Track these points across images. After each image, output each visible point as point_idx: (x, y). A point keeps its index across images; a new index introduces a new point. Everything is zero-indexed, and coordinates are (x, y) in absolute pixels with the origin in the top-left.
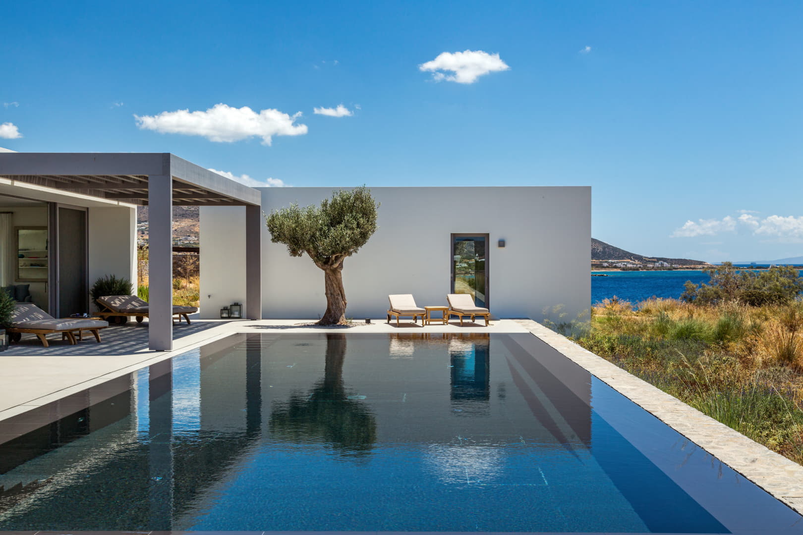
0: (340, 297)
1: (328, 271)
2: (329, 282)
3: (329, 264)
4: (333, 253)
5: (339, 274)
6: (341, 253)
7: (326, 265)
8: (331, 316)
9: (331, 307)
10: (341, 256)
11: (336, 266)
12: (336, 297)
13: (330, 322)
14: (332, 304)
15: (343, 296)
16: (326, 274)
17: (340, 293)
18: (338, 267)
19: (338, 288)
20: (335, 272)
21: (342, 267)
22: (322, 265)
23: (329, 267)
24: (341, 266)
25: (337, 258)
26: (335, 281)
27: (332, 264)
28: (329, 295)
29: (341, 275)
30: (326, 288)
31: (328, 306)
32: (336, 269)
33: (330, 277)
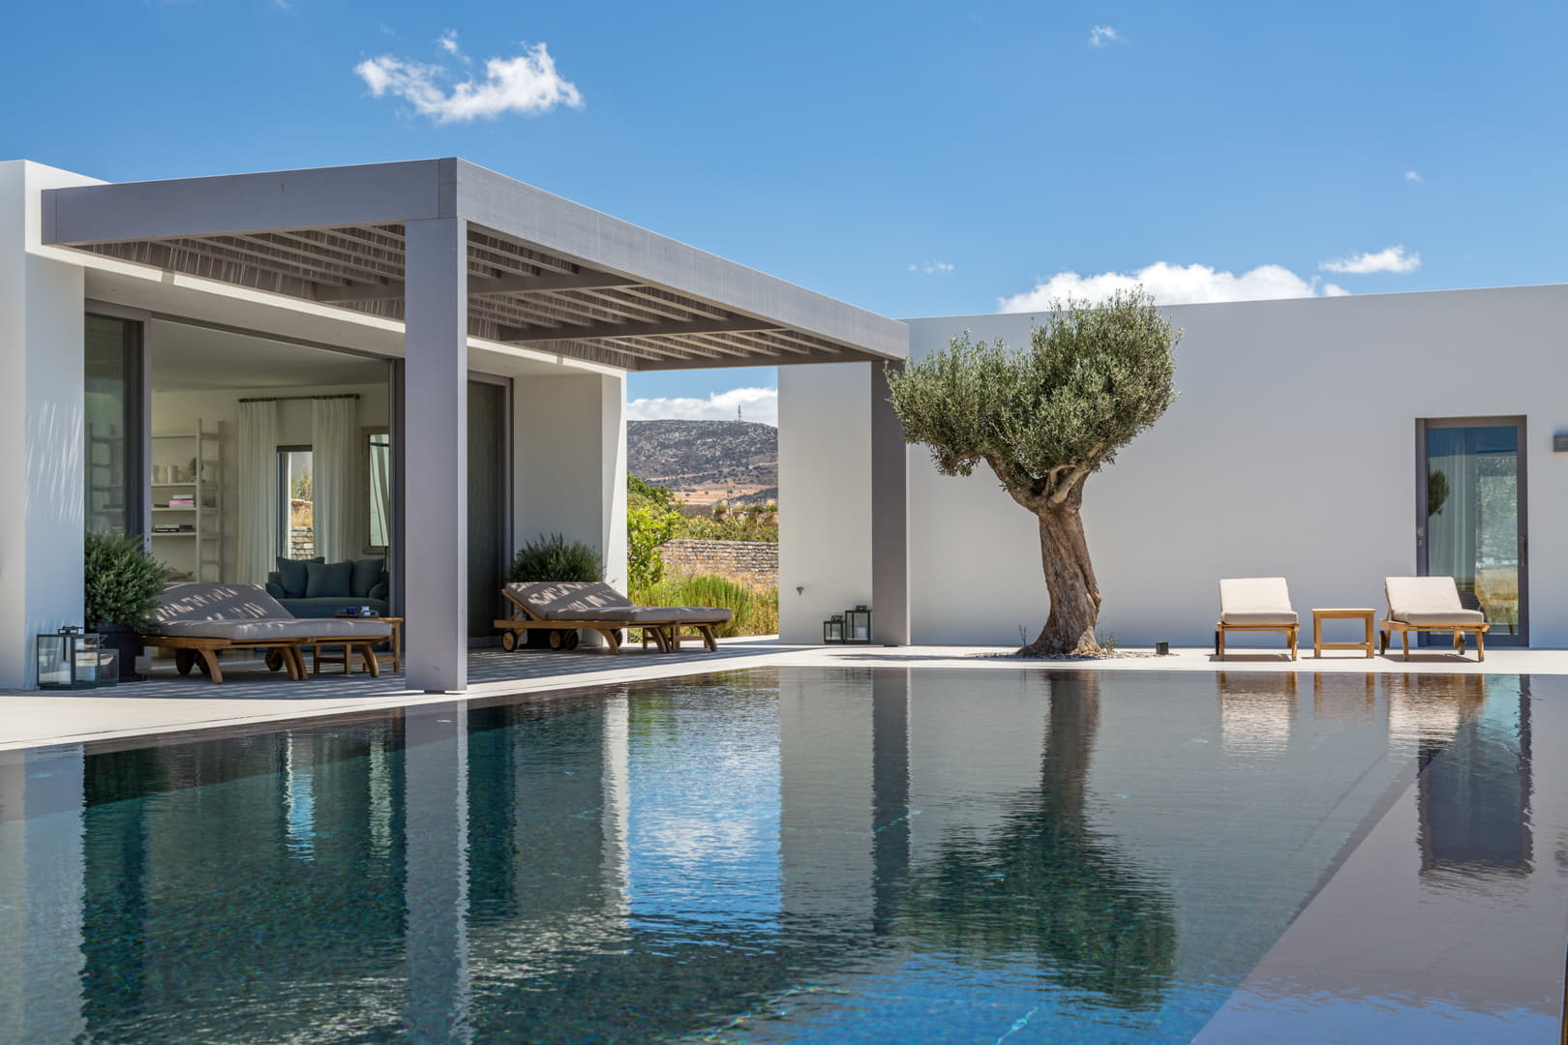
0: (1080, 584)
1: (1044, 515)
2: (1049, 542)
3: (1045, 493)
4: (1049, 462)
5: (1072, 520)
6: (1068, 463)
7: (1038, 498)
8: (1057, 633)
9: (1057, 609)
10: (1072, 470)
11: (1061, 496)
12: (1069, 582)
13: (1053, 648)
14: (1060, 601)
15: (1088, 582)
16: (1041, 520)
17: (1079, 571)
18: (1066, 500)
19: (1073, 559)
20: (1058, 512)
21: (1078, 501)
22: (1027, 499)
23: (1043, 502)
24: (1075, 496)
25: (1061, 477)
26: (1064, 540)
27: (1051, 494)
28: (1052, 578)
29: (1079, 525)
30: (1044, 557)
31: (1052, 606)
32: (1061, 507)
33: (1052, 529)
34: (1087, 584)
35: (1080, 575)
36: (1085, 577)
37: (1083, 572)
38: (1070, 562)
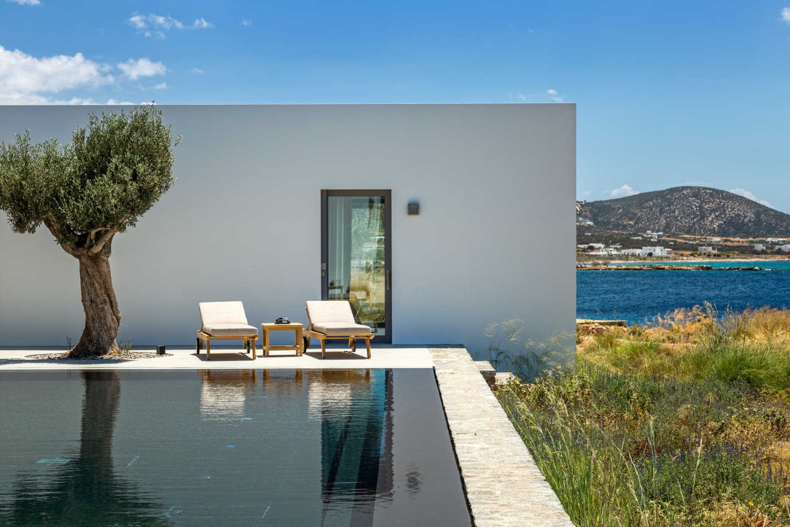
0: (107, 307)
1: (84, 260)
2: (86, 279)
3: (86, 246)
4: (91, 226)
5: (104, 264)
6: (105, 226)
7: (81, 249)
8: (91, 341)
9: (91, 325)
10: (107, 231)
11: (97, 249)
12: (100, 306)
13: (89, 351)
14: (93, 319)
15: (113, 304)
16: (81, 263)
17: (107, 298)
18: (101, 251)
19: (104, 291)
20: (96, 260)
21: (109, 252)
22: (73, 249)
23: (85, 252)
24: (107, 249)
25: (99, 236)
26: (97, 277)
27: (91, 246)
28: (88, 303)
29: (108, 267)
30: (83, 289)
31: (87, 323)
32: (97, 255)
33: (89, 270)
34: (112, 307)
35: (108, 300)
36: (111, 302)
37: (109, 299)
38: (101, 292)
